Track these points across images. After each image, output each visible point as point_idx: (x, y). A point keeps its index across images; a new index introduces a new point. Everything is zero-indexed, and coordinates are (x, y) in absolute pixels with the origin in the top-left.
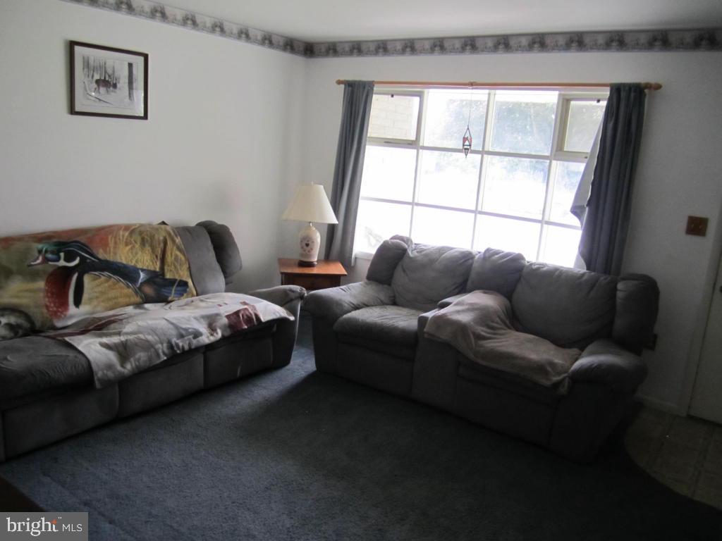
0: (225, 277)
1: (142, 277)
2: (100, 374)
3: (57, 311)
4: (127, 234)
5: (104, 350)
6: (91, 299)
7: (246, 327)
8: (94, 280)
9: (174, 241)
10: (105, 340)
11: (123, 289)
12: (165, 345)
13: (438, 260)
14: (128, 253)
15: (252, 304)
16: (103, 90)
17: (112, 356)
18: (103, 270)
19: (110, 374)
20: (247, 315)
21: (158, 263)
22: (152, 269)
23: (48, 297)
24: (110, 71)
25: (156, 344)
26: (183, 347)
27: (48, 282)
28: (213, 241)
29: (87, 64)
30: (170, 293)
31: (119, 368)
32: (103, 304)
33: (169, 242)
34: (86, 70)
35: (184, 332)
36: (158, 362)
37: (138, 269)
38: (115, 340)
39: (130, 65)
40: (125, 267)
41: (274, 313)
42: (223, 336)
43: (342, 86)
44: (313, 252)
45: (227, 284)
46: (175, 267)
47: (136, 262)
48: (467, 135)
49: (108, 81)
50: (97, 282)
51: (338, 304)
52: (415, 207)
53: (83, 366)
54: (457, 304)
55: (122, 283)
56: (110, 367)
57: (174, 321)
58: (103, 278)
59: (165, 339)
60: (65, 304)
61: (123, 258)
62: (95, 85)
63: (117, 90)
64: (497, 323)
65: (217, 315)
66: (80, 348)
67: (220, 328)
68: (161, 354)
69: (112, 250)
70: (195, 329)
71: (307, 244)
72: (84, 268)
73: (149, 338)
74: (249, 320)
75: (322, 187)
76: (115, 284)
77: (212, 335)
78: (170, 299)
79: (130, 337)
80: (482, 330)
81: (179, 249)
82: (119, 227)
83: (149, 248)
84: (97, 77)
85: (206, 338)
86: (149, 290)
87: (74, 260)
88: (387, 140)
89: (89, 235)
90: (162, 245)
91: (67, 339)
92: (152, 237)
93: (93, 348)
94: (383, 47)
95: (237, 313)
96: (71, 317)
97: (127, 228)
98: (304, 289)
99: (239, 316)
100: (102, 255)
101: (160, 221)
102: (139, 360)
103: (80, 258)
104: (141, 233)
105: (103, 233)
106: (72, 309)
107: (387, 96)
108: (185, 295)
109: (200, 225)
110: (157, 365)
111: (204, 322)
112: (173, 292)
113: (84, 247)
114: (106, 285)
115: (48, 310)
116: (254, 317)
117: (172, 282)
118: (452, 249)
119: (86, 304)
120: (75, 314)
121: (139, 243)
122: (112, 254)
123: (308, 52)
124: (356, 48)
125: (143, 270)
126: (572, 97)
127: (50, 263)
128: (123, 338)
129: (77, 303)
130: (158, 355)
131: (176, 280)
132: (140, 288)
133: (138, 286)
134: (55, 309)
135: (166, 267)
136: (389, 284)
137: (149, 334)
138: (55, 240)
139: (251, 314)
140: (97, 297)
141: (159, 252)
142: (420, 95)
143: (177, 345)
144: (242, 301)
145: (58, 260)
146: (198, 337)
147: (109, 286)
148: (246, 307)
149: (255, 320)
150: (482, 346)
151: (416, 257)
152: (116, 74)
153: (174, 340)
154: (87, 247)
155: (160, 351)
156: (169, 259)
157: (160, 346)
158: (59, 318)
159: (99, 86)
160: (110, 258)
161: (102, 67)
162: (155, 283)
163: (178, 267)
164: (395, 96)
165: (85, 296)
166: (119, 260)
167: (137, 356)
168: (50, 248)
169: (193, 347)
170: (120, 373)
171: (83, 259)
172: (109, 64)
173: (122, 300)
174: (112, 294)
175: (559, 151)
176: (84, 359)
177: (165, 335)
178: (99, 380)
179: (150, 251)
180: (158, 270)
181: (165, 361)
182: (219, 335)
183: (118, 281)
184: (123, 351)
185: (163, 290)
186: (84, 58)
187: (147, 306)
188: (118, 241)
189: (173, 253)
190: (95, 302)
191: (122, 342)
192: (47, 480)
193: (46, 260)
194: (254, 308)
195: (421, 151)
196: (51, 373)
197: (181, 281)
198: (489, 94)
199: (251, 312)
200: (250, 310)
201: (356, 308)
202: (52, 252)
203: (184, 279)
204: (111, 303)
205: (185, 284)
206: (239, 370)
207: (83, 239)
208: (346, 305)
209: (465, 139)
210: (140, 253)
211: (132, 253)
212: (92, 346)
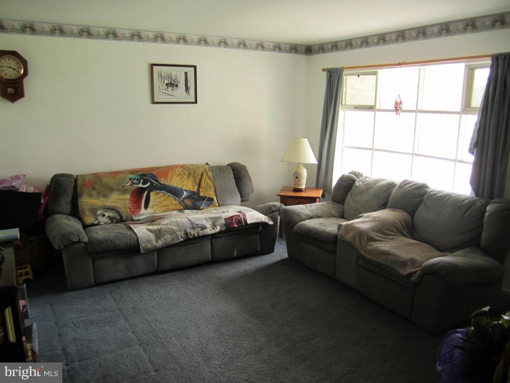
0: (241, 197)
1: (184, 194)
2: (143, 245)
3: (134, 212)
4: (181, 170)
5: (148, 232)
6: (153, 206)
7: (236, 226)
8: (156, 195)
9: (207, 174)
10: (150, 227)
11: (172, 201)
12: (183, 232)
13: (371, 187)
14: (178, 181)
15: (244, 213)
16: (170, 89)
17: (152, 236)
18: (161, 190)
19: (149, 246)
20: (238, 219)
21: (196, 187)
22: (192, 190)
23: (131, 203)
24: (174, 78)
25: (177, 231)
26: (194, 234)
27: (131, 195)
28: (234, 174)
29: (160, 76)
30: (202, 205)
31: (154, 243)
32: (160, 209)
33: (204, 175)
34: (160, 79)
35: (195, 226)
36: (178, 242)
37: (183, 190)
38: (155, 227)
39: (186, 74)
40: (175, 188)
41: (257, 219)
42: (220, 230)
43: (325, 72)
44: (301, 182)
45: (242, 201)
46: (206, 189)
47: (183, 186)
48: (399, 101)
49: (173, 84)
50: (158, 196)
51: (298, 215)
52: (374, 152)
53: (134, 240)
54: (366, 217)
55: (172, 197)
56: (149, 242)
57: (192, 220)
58: (161, 194)
59: (183, 229)
60: (139, 208)
61: (175, 183)
62: (166, 87)
63: (178, 88)
64: (392, 231)
65: (220, 218)
66: (135, 230)
67: (219, 225)
68: (180, 237)
69: (169, 179)
70: (203, 225)
71: (297, 177)
72: (151, 189)
73: (174, 228)
74: (239, 222)
75: (306, 140)
76: (167, 198)
77: (213, 229)
78: (201, 208)
79: (164, 227)
80: (375, 235)
81: (210, 179)
82: (177, 166)
83: (192, 178)
84: (166, 82)
85: (209, 231)
86: (188, 202)
87: (147, 183)
88: (355, 107)
89: (159, 170)
90: (200, 177)
91: (131, 226)
92: (195, 172)
93: (142, 232)
94: (349, 44)
95: (232, 217)
96: (142, 215)
97: (182, 166)
98: (283, 205)
99: (233, 220)
100: (163, 181)
101: (206, 163)
102: (166, 240)
103: (150, 184)
104: (189, 169)
105: (167, 170)
106: (143, 210)
107: (355, 76)
108: (211, 206)
109: (228, 165)
110: (177, 243)
111: (210, 222)
112: (204, 204)
113: (154, 177)
114: (163, 198)
115: (130, 210)
116: (243, 220)
117: (204, 198)
118: (384, 180)
119: (151, 208)
120: (144, 213)
121: (186, 175)
122: (168, 181)
123: (308, 52)
124: (335, 46)
125: (186, 191)
126: (475, 66)
127: (135, 185)
128: (159, 227)
129: (146, 207)
130: (178, 237)
131: (206, 197)
132: (182, 201)
133: (182, 199)
134: (134, 210)
135: (201, 190)
136: (343, 204)
137: (175, 226)
138: (140, 173)
139: (241, 218)
140: (157, 205)
141: (198, 181)
142: (375, 74)
143: (190, 233)
144: (239, 210)
145: (138, 184)
146: (204, 229)
147: (164, 199)
148: (239, 214)
149: (243, 222)
150: (370, 245)
151: (360, 185)
152: (178, 79)
153: (188, 230)
154: (156, 177)
155: (179, 236)
156: (203, 184)
157: (179, 233)
158: (135, 215)
159: (167, 87)
160: (167, 183)
161: (170, 76)
162: (193, 198)
163: (208, 189)
164: (360, 76)
165: (151, 204)
166: (172, 185)
167: (165, 237)
168: (137, 178)
169: (200, 235)
170: (155, 245)
171: (152, 183)
172: (174, 74)
173: (171, 207)
174: (165, 203)
175: (467, 107)
176: (135, 236)
177: (183, 226)
178: (143, 248)
179: (193, 180)
180: (195, 191)
181: (182, 241)
182: (218, 229)
183: (170, 196)
184: (158, 234)
185: (198, 203)
186: (158, 72)
187: (186, 211)
188: (174, 174)
189: (206, 181)
190: (156, 207)
191: (158, 229)
192: (109, 296)
193: (133, 183)
194: (244, 215)
195: (377, 113)
196: (116, 242)
197: (209, 198)
198: (420, 69)
199: (242, 217)
200: (241, 216)
201: (311, 218)
202: (137, 180)
203: (211, 197)
204: (165, 208)
205: (212, 200)
206: (235, 252)
207: (154, 173)
208: (303, 216)
209: (396, 103)
210: (186, 181)
211: (181, 181)
212: (142, 230)
